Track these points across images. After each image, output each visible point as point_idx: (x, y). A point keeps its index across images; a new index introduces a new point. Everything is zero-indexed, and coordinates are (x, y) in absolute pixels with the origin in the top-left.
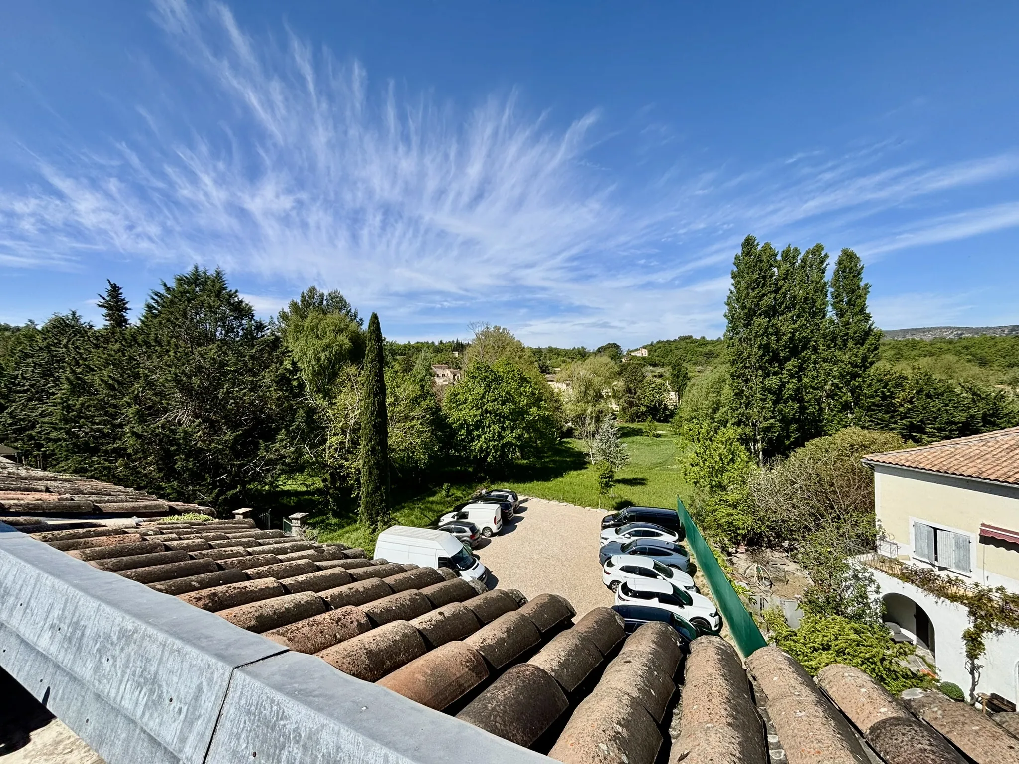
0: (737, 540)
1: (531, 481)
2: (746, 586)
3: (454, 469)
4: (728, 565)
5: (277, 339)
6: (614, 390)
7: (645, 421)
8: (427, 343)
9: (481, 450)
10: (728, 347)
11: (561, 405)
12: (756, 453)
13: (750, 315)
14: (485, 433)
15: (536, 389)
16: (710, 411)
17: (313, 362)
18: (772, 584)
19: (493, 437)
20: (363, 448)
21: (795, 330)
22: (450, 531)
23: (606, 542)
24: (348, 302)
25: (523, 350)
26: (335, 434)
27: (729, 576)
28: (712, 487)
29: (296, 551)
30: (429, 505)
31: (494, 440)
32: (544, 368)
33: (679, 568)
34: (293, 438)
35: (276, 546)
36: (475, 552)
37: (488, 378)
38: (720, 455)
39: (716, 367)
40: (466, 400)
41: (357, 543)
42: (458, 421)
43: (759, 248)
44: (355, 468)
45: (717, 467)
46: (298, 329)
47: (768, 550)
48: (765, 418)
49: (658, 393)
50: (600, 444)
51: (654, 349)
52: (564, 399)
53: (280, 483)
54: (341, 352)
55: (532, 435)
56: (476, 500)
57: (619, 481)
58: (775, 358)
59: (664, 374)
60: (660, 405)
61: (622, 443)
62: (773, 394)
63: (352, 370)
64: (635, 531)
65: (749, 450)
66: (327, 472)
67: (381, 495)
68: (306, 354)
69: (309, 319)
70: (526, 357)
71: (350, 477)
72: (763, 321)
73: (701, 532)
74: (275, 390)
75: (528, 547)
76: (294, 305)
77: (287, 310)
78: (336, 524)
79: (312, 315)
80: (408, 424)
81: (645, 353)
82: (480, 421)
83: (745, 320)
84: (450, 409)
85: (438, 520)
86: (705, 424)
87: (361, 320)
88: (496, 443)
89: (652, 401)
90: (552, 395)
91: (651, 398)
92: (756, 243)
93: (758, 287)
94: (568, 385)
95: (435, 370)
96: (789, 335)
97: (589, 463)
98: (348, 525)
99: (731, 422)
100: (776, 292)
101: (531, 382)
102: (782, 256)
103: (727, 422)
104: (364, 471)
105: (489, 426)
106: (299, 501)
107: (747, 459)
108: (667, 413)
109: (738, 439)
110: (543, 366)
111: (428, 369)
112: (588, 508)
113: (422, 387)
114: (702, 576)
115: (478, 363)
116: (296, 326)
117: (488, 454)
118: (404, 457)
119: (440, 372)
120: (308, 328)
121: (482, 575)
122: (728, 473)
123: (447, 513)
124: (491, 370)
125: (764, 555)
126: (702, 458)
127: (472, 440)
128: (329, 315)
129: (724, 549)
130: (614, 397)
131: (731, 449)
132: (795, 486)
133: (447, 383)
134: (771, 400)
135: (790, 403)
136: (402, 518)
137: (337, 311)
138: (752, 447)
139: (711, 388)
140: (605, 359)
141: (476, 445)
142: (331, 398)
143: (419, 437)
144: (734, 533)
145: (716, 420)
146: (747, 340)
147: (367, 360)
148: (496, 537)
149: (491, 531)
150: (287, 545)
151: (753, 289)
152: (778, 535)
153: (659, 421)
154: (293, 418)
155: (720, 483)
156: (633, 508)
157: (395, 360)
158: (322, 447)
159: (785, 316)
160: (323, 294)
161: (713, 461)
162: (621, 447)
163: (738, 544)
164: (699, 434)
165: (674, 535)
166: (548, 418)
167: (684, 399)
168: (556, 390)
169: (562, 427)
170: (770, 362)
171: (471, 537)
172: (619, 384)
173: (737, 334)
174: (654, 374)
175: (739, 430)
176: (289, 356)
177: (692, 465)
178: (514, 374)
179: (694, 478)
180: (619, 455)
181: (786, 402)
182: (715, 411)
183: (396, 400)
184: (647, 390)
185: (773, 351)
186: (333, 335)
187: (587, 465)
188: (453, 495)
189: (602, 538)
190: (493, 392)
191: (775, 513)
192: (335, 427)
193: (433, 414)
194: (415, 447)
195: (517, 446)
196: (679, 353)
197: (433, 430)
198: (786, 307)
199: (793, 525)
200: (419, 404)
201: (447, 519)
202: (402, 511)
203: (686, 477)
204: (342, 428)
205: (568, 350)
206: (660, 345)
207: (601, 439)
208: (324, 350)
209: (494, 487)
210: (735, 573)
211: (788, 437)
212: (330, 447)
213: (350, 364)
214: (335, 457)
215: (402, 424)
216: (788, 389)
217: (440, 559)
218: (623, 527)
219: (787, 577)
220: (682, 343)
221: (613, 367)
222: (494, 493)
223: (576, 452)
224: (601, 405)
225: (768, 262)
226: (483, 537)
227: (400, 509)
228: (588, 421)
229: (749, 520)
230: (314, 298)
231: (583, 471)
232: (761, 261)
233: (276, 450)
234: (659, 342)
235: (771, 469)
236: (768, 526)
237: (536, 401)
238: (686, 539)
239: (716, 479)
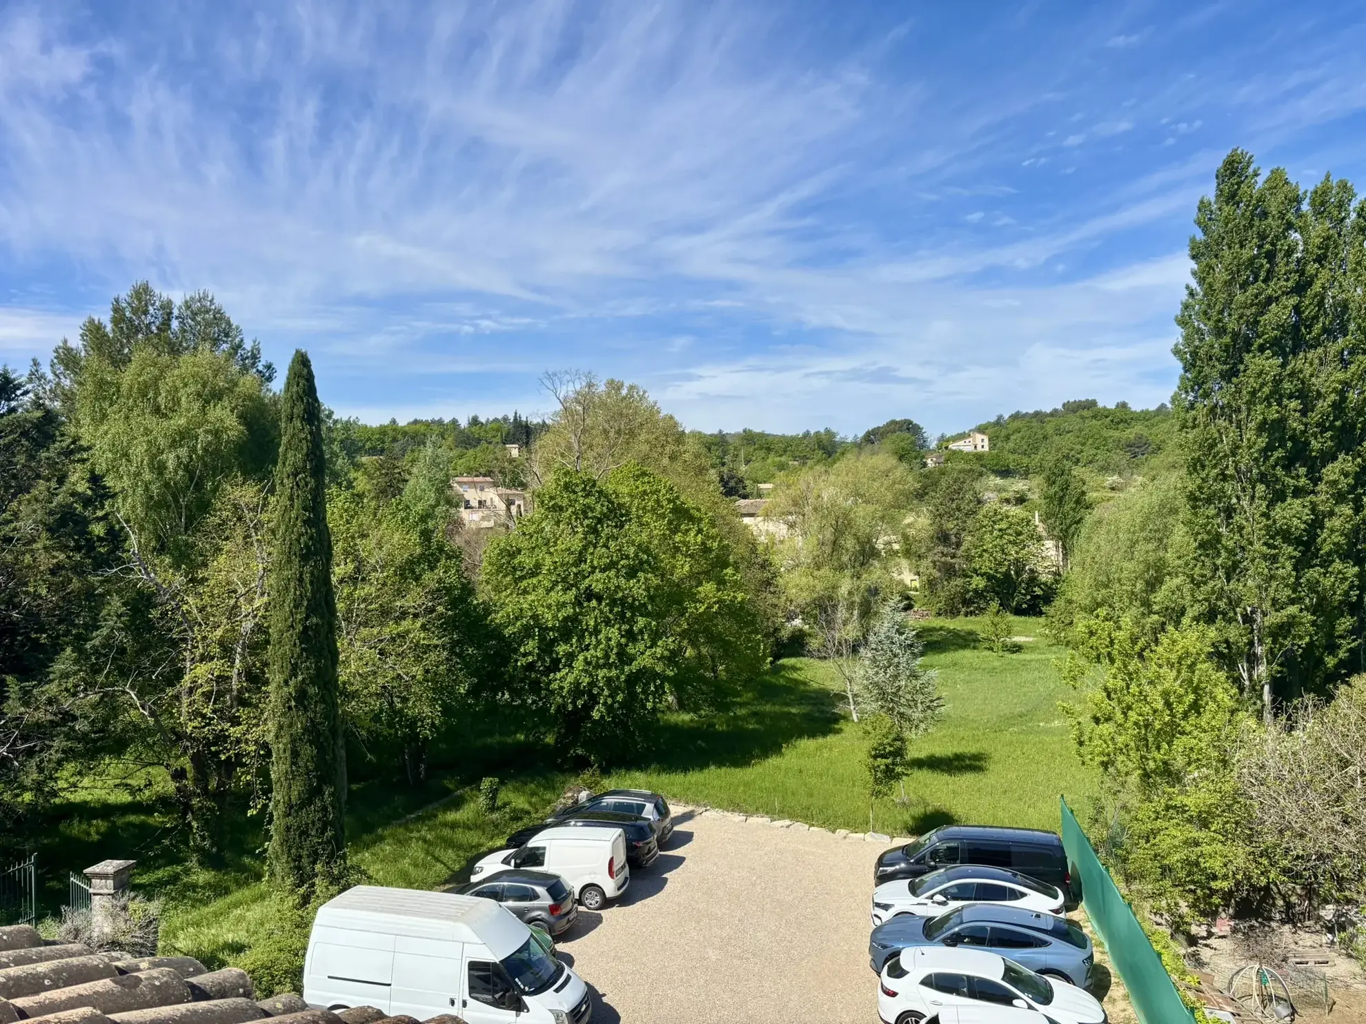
0: (1210, 904)
1: (703, 765)
2: (1231, 1018)
3: (509, 740)
4: (1188, 968)
5: (49, 418)
6: (905, 537)
7: (982, 610)
8: (440, 422)
9: (576, 691)
10: (1184, 427)
11: (775, 576)
12: (1256, 691)
13: (1238, 348)
14: (587, 648)
15: (713, 538)
16: (1140, 585)
17: (147, 476)
18: (1294, 1012)
19: (607, 656)
20: (276, 691)
21: (1346, 384)
22: (496, 895)
23: (886, 916)
24: (234, 322)
25: (680, 438)
26: (203, 658)
27: (1191, 995)
28: (1146, 775)
29: (67, 984)
30: (446, 832)
31: (609, 666)
32: (732, 484)
33: (1067, 978)
34: (96, 670)
35: (13, 971)
36: (561, 947)
37: (593, 510)
38: (1165, 694)
39: (1153, 479)
40: (538, 566)
41: (263, 933)
42: (517, 619)
43: (1260, 180)
44: (256, 742)
45: (1157, 725)
46: (105, 392)
47: (1287, 927)
48: (1274, 602)
49: (1014, 543)
50: (871, 672)
51: (1004, 433)
52: (781, 561)
53: (62, 784)
54: (217, 450)
55: (704, 650)
56: (564, 817)
57: (919, 764)
58: (1299, 454)
59: (1030, 496)
60: (1018, 574)
61: (926, 667)
62: (1298, 542)
63: (244, 493)
64: (957, 886)
65: (1237, 681)
66: (185, 753)
67: (324, 809)
68: (126, 455)
69: (133, 367)
70: (687, 456)
71: (244, 765)
72: (1269, 364)
73: (1118, 885)
74: (45, 548)
75: (694, 934)
76: (94, 332)
77: (76, 342)
78: (208, 886)
79: (141, 355)
80: (390, 629)
81: (981, 443)
82: (574, 619)
83: (1225, 363)
84: (497, 589)
85: (469, 869)
86: (1126, 620)
87: (269, 367)
88: (614, 673)
89: (1000, 564)
90: (754, 551)
91: (999, 556)
92: (1251, 170)
93: (1256, 279)
94: (792, 526)
95: (460, 490)
96: (1333, 397)
97: (846, 718)
98: (240, 885)
99: (1190, 613)
100: (1300, 289)
101: (701, 520)
102: (1313, 204)
103: (1183, 612)
104: (279, 748)
105: (596, 632)
106: (113, 830)
107: (1231, 704)
108: (1038, 591)
109: (1210, 656)
110: (732, 477)
111: (442, 488)
112: (842, 832)
113: (426, 535)
114: (1126, 997)
115: (566, 474)
116: (101, 384)
117: (594, 700)
118: (381, 711)
119: (472, 495)
120: (131, 388)
121: (580, 1005)
122: (1184, 738)
123: (492, 851)
124: (600, 492)
125: (1275, 940)
126: (1120, 702)
127: (554, 666)
128: (186, 357)
129: (1178, 927)
130: (907, 553)
131: (1191, 681)
132: (1351, 770)
133: (491, 524)
134: (1291, 558)
135: (1338, 565)
136: (378, 866)
137: (208, 345)
138: (1245, 675)
139: (1143, 529)
140: (882, 459)
141: (563, 679)
142: (193, 567)
143: (418, 659)
144: (1203, 888)
145: (1156, 608)
146: (1229, 411)
147: (282, 471)
148: (615, 909)
149: (603, 894)
150: (42, 967)
151: (1244, 286)
152: (1310, 892)
153: (1018, 612)
154: (95, 619)
155: (1165, 763)
156: (954, 829)
157: (357, 466)
158: (170, 692)
159: (1320, 350)
160: (170, 302)
161: (1147, 709)
162: (924, 679)
163: (1211, 914)
164: (1112, 642)
165: (1055, 897)
166: (742, 608)
167: (1076, 557)
168: (762, 539)
169: (776, 630)
170: (1288, 464)
171: (553, 909)
172: (918, 521)
173: (1206, 395)
174: (1005, 495)
175: (1212, 633)
176: (83, 461)
177: (1097, 720)
178: (658, 501)
179: (1102, 753)
180: (920, 698)
181: (1326, 563)
182: (1153, 585)
183: (358, 570)
184: (987, 536)
185: (1292, 438)
186: (197, 406)
187: (842, 724)
188: (505, 805)
189: (878, 905)
190: (606, 546)
191: (1302, 836)
192: (204, 638)
193: (453, 604)
194: (408, 687)
195: (665, 678)
196: (1066, 442)
197: (455, 644)
198: (1325, 330)
199: (1344, 866)
200: (417, 579)
201: (491, 865)
202: (376, 849)
203: (1082, 750)
204: (221, 643)
205: (793, 438)
206: (1017, 424)
207: (874, 660)
208: (174, 445)
209: (610, 783)
210: (1204, 987)
211: (1332, 648)
212: (191, 691)
213: (240, 479)
214: (204, 716)
215: (375, 631)
216: (1332, 531)
217: (473, 966)
218: (928, 878)
219: (1332, 994)
220: (1072, 418)
221: (902, 481)
222: (609, 800)
223: (816, 691)
224: (875, 574)
225: (1282, 216)
226: (582, 908)
227: (374, 843)
228: (841, 614)
229: (1239, 855)
230: (146, 313)
231: (831, 739)
232: (1265, 215)
233: (50, 702)
234: (1016, 417)
235: (1292, 728)
236: (1285, 871)
237: (713, 565)
238: (1083, 904)
239: (1158, 756)
